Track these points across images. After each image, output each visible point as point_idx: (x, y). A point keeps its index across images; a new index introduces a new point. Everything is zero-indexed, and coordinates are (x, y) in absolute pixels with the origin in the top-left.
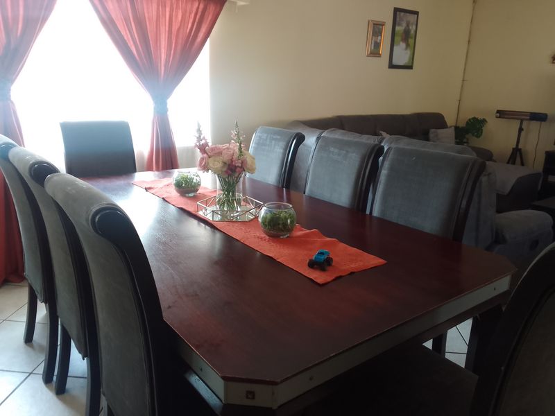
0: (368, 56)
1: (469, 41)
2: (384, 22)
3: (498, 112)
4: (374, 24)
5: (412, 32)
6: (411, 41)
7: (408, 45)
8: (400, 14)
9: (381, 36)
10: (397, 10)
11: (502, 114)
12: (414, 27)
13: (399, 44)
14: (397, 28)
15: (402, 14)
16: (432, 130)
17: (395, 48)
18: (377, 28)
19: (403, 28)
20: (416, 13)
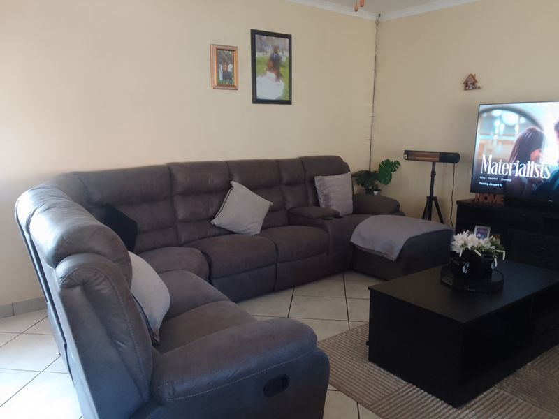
0: (214, 89)
1: (375, 71)
2: (237, 47)
3: (406, 152)
4: (217, 49)
5: (284, 59)
6: (284, 71)
7: (279, 76)
8: (260, 38)
9: (233, 64)
10: (254, 33)
11: (410, 155)
12: (287, 54)
13: (265, 74)
14: (258, 55)
15: (265, 37)
16: (317, 178)
17: (258, 79)
18: (224, 55)
19: (269, 54)
20: (289, 37)
